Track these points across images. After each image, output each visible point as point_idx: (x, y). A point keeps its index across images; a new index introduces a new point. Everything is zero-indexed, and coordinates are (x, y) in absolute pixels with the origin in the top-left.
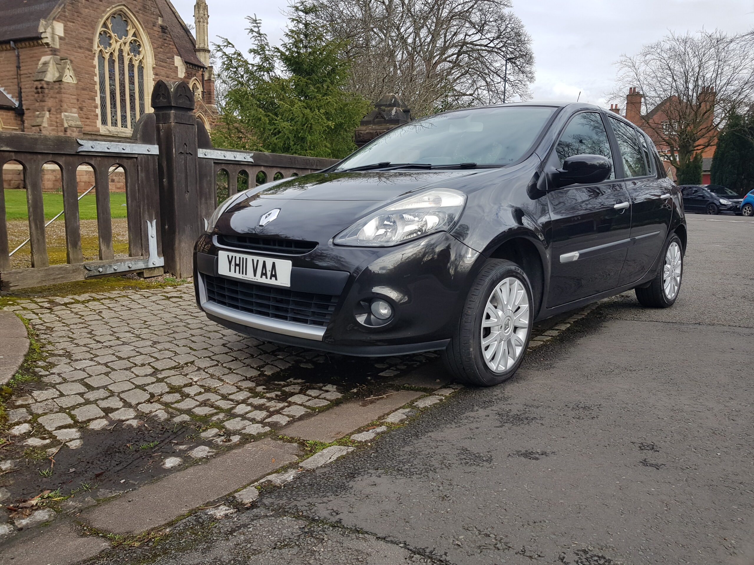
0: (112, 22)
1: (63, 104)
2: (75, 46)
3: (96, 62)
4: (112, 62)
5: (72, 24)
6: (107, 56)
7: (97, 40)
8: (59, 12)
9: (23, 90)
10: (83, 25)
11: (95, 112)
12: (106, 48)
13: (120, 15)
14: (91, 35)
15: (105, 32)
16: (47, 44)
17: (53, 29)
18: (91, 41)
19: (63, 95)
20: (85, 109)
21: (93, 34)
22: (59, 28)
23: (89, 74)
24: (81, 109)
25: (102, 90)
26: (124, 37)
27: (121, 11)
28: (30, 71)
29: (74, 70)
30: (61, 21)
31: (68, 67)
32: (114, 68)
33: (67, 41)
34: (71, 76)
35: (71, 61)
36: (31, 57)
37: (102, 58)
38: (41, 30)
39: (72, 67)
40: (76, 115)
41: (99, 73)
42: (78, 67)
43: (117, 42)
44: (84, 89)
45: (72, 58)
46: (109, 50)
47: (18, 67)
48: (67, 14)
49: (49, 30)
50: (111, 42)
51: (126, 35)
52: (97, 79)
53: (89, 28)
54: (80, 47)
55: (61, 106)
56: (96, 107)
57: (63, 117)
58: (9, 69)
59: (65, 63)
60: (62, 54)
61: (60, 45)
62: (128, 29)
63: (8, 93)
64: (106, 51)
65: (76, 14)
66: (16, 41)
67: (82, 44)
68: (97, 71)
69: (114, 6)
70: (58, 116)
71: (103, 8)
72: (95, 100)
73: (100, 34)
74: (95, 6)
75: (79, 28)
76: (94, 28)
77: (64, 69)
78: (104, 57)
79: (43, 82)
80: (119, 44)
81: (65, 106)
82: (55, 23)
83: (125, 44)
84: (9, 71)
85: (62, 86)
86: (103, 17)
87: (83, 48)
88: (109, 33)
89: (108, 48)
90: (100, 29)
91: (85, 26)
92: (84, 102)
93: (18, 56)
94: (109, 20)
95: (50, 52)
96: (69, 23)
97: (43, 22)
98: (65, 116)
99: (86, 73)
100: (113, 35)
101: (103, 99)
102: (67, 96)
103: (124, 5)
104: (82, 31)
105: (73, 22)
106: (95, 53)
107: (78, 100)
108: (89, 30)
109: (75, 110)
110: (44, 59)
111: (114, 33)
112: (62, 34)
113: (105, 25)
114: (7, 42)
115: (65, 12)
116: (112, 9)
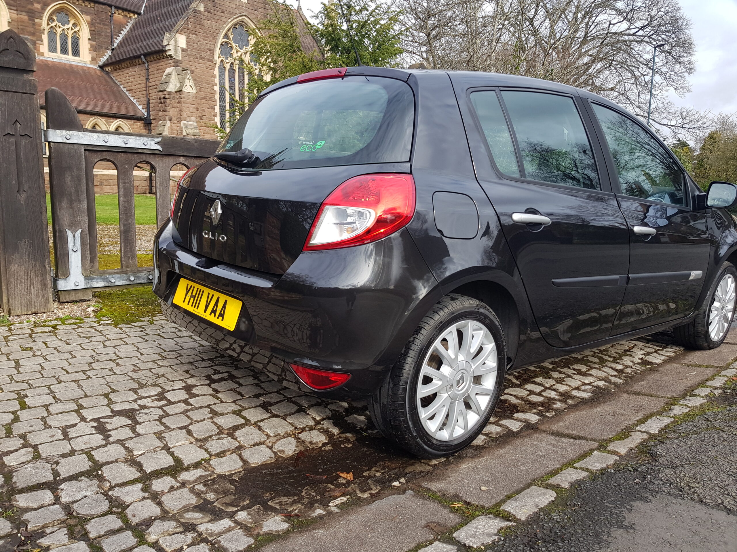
0: (233, 32)
1: (182, 113)
2: (197, 57)
3: (216, 72)
4: (232, 71)
5: (194, 36)
6: (228, 66)
7: (218, 50)
8: (182, 25)
9: (150, 101)
10: (204, 36)
11: (214, 120)
12: (227, 58)
13: (241, 25)
14: (213, 46)
15: (226, 42)
16: (171, 56)
17: (176, 41)
18: (212, 52)
19: (183, 105)
20: (204, 118)
21: (214, 44)
22: (182, 40)
23: (209, 84)
24: (201, 117)
25: (222, 99)
26: (245, 47)
27: (243, 21)
28: (157, 83)
29: (194, 80)
30: (184, 34)
31: (188, 77)
32: (234, 78)
33: (188, 52)
34: (191, 86)
35: (192, 72)
36: (158, 70)
37: (222, 68)
38: (165, 43)
39: (192, 77)
40: (195, 124)
41: (220, 82)
42: (199, 77)
43: (237, 52)
44: (204, 99)
45: (194, 69)
46: (230, 60)
47: (148, 80)
48: (189, 26)
49: (172, 42)
50: (232, 52)
51: (247, 45)
52: (217, 88)
53: (211, 39)
54: (202, 58)
55: (181, 115)
56: (215, 116)
57: (182, 126)
58: (140, 82)
59: (186, 74)
60: (184, 65)
61: (183, 56)
62: (249, 39)
63: (139, 104)
64: (227, 61)
65: (198, 26)
66: (145, 55)
67: (203, 54)
68: (217, 81)
69: (235, 17)
70: (178, 125)
71: (224, 19)
72: (214, 109)
73: (222, 44)
74: (217, 18)
75: (201, 40)
76: (215, 39)
77: (184, 79)
78: (224, 67)
79: (165, 93)
80: (239, 54)
81: (184, 115)
82: (178, 35)
83: (245, 53)
84: (140, 84)
85: (182, 96)
86: (224, 28)
87: (204, 58)
88: (230, 44)
89: (229, 58)
90: (221, 40)
91: (206, 37)
92: (204, 110)
93: (148, 69)
94: (231, 31)
95: (173, 64)
96: (191, 35)
97: (167, 35)
98: (184, 124)
99: (206, 83)
100: (234, 45)
101: (222, 108)
102: (187, 105)
103: (245, 15)
104: (203, 42)
105: (196, 34)
106: (215, 64)
107: (197, 109)
108: (211, 41)
109: (193, 119)
110: (168, 70)
111: (235, 43)
112: (184, 46)
113: (226, 36)
114: (139, 57)
115: (187, 24)
116: (233, 19)
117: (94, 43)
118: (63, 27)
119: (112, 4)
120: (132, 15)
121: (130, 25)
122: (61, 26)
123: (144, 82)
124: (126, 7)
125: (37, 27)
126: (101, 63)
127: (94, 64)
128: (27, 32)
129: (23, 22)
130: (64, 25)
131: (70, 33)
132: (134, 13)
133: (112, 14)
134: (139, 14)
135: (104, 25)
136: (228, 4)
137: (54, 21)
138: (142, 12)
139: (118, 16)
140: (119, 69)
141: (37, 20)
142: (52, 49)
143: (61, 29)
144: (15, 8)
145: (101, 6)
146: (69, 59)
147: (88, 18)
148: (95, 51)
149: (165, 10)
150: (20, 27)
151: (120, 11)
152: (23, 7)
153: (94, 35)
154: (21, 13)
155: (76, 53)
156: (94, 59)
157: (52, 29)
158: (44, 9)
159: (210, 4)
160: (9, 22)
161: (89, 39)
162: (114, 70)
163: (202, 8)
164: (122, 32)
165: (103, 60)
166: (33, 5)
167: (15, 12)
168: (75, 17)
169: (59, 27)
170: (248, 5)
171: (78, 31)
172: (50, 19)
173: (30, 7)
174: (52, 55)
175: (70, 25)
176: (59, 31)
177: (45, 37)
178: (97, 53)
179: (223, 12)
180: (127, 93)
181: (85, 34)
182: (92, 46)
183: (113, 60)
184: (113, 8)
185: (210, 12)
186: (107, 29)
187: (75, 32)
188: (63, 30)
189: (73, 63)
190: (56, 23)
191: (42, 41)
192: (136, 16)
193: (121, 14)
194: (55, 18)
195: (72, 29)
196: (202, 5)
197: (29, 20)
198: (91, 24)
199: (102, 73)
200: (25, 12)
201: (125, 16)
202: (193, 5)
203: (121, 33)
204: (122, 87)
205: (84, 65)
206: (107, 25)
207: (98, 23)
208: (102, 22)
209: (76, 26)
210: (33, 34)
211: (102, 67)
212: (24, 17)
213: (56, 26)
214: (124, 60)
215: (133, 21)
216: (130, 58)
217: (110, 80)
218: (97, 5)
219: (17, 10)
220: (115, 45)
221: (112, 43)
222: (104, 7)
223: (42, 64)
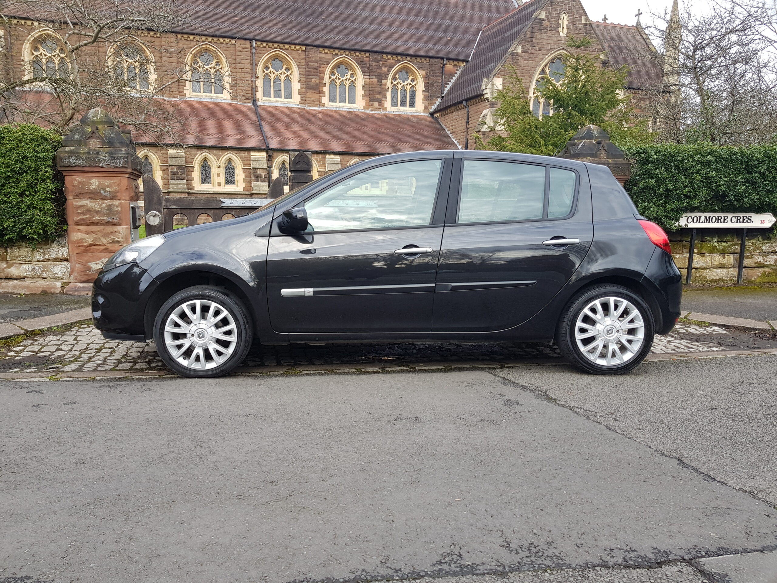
0: (550, 67)
3: (531, 107)
4: (547, 105)
6: (543, 100)
7: (533, 87)
8: (500, 69)
9: (469, 141)
10: (520, 76)
12: (542, 93)
13: (559, 59)
14: (528, 83)
15: (542, 78)
16: (487, 99)
17: (493, 85)
18: (527, 89)
21: (530, 82)
22: (498, 83)
26: (562, 79)
27: (560, 55)
28: (475, 124)
30: (501, 76)
33: (504, 93)
36: (476, 112)
38: (483, 87)
47: (468, 122)
48: (506, 69)
49: (490, 86)
53: (527, 77)
58: (462, 124)
60: (499, 106)
63: (460, 145)
64: (543, 95)
65: (515, 67)
66: (467, 100)
69: (552, 52)
73: (537, 81)
74: (534, 56)
76: (531, 77)
77: (498, 118)
78: (539, 102)
79: (480, 133)
82: (495, 78)
84: (461, 126)
86: (540, 65)
88: (547, 78)
90: (537, 76)
91: (522, 76)
93: (468, 113)
94: (548, 66)
95: (489, 106)
96: (507, 77)
97: (485, 80)
100: (550, 79)
103: (563, 49)
106: (530, 100)
108: (526, 80)
110: (485, 112)
112: (500, 88)
113: (543, 71)
114: (461, 102)
115: (505, 67)
116: (551, 55)
117: (427, 93)
118: (403, 84)
119: (444, 56)
120: (461, 63)
121: (458, 73)
122: (401, 82)
123: (465, 124)
124: (456, 57)
125: (383, 87)
126: (432, 111)
127: (426, 112)
128: (376, 92)
129: (373, 84)
130: (404, 82)
131: (409, 87)
132: (463, 61)
133: (444, 65)
134: (467, 61)
135: (436, 76)
136: (546, 41)
137: (396, 79)
138: (470, 59)
139: (449, 67)
140: (446, 115)
141: (383, 81)
142: (394, 104)
143: (402, 85)
144: (368, 74)
145: (435, 60)
146: (407, 110)
147: (423, 72)
148: (428, 100)
149: (487, 56)
150: (371, 89)
151: (451, 62)
152: (374, 72)
153: (427, 87)
154: (372, 77)
155: (412, 104)
156: (426, 108)
157: (394, 87)
158: (389, 71)
159: (527, 45)
160: (363, 86)
161: (423, 91)
162: (442, 116)
163: (519, 50)
164: (452, 80)
165: (434, 107)
166: (381, 68)
167: (368, 77)
168: (413, 73)
169: (400, 84)
170: (567, 38)
171: (415, 85)
172: (394, 78)
173: (379, 71)
174: (394, 108)
175: (409, 81)
176: (400, 87)
177: (389, 94)
178: (429, 102)
179: (540, 50)
180: (450, 135)
181: (420, 86)
182: (425, 96)
183: (441, 107)
184: (445, 60)
185: (527, 52)
186: (438, 80)
187: (413, 86)
188: (403, 85)
189: (409, 114)
190: (398, 80)
191: (386, 98)
192: (465, 64)
193: (451, 65)
194: (397, 77)
195: (410, 84)
196: (520, 47)
197: (378, 81)
198: (426, 77)
199: (432, 120)
200: (375, 75)
201: (455, 65)
202: (512, 49)
203: (450, 81)
204: (447, 130)
205: (418, 114)
206: (439, 76)
207: (431, 76)
208: (435, 74)
209: (414, 81)
210: (380, 93)
211: (432, 114)
212: (374, 80)
213: (398, 83)
214: (450, 106)
215: (461, 69)
216: (455, 104)
217: (437, 125)
218: (431, 60)
219: (369, 76)
220: (445, 92)
221: (442, 91)
222: (437, 60)
223: (385, 117)
